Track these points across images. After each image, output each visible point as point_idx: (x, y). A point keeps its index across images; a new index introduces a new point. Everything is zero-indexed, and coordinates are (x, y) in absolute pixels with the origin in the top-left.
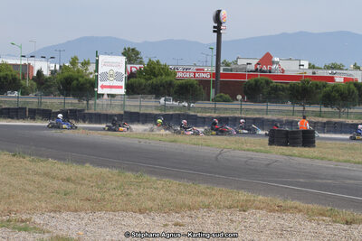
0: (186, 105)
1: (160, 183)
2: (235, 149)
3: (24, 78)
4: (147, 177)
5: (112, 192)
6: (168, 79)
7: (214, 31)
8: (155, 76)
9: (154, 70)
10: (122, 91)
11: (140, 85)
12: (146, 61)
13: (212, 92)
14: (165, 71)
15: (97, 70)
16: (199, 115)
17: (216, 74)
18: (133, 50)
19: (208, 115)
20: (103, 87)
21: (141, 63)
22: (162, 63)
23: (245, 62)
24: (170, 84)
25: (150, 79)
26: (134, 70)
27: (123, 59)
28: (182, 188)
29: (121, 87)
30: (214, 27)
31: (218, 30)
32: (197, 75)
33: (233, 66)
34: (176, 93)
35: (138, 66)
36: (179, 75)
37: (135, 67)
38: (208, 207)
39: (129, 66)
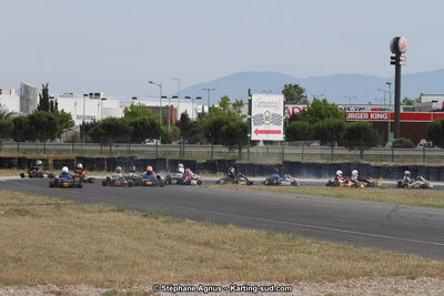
0: (359, 152)
1: (315, 247)
2: (413, 205)
3: (165, 123)
4: (300, 239)
5: (257, 258)
6: (337, 121)
7: (392, 63)
8: (322, 118)
9: (320, 110)
10: (281, 137)
11: (304, 128)
12: (311, 100)
13: (391, 135)
14: (333, 111)
15: (250, 113)
16: (373, 164)
17: (396, 115)
18: (296, 86)
19: (384, 163)
20: (257, 132)
21: (305, 102)
22: (330, 102)
23: (429, 99)
24: (339, 127)
25: (315, 121)
26: (297, 111)
27: (281, 98)
28: (341, 253)
29: (279, 132)
30: (392, 58)
31: (396, 61)
32: (372, 116)
33: (415, 105)
34: (345, 138)
35: (301, 107)
36: (350, 116)
37: (297, 108)
38: (369, 275)
39: (290, 107)
